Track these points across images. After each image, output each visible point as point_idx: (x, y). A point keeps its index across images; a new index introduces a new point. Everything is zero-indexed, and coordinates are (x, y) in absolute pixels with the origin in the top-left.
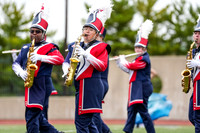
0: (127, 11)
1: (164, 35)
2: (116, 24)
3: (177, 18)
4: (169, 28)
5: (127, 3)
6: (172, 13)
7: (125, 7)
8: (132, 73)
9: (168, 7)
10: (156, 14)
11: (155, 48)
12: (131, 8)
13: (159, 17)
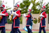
0: (29, 3)
1: (38, 8)
2: (26, 6)
3: (41, 4)
4: (39, 7)
5: (29, 1)
6: (40, 3)
7: (28, 2)
8: (27, 18)
9: (39, 2)
10: (36, 3)
11: (36, 12)
12: (30, 2)
13: (37, 4)
